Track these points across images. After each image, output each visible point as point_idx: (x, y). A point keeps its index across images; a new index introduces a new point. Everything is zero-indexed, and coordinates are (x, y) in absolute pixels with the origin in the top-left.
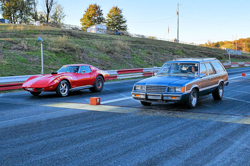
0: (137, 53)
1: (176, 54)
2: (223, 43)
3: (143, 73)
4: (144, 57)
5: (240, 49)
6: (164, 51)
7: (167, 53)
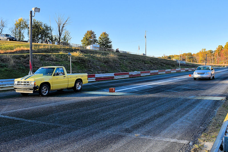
3: (129, 75)
5: (184, 60)
6: (139, 61)
7: (141, 63)
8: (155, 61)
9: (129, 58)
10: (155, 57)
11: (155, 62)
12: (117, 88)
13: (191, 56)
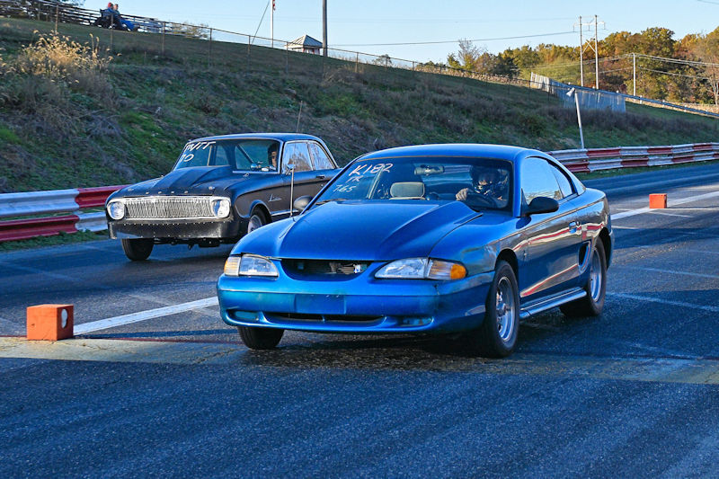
0: (145, 106)
1: (328, 113)
4: (181, 126)
5: (614, 83)
6: (273, 96)
7: (286, 109)
8: (397, 94)
9: (191, 71)
10: (395, 64)
11: (398, 103)
12: (95, 304)
13: (668, 50)
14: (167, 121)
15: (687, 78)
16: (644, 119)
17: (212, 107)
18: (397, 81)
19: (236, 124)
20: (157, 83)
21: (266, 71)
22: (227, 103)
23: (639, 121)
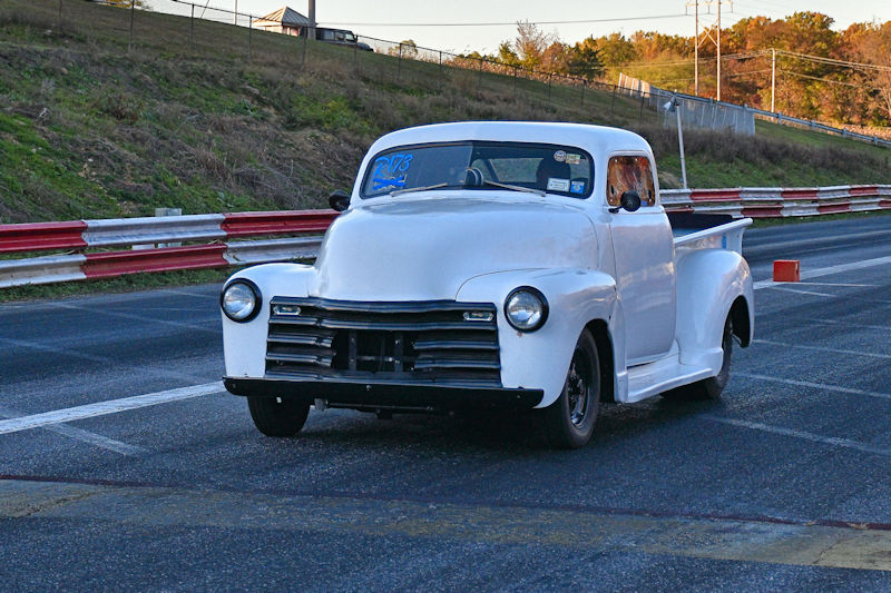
0: (22, 106)
1: (306, 124)
2: (623, 51)
3: (82, 258)
4: (77, 137)
5: (744, 92)
6: (222, 98)
7: (243, 117)
9: (98, 56)
13: (824, 46)
14: (56, 130)
15: (850, 87)
16: (781, 147)
17: (128, 110)
18: (416, 80)
19: (164, 138)
20: (45, 71)
21: (218, 58)
22: (153, 104)
23: (773, 149)
